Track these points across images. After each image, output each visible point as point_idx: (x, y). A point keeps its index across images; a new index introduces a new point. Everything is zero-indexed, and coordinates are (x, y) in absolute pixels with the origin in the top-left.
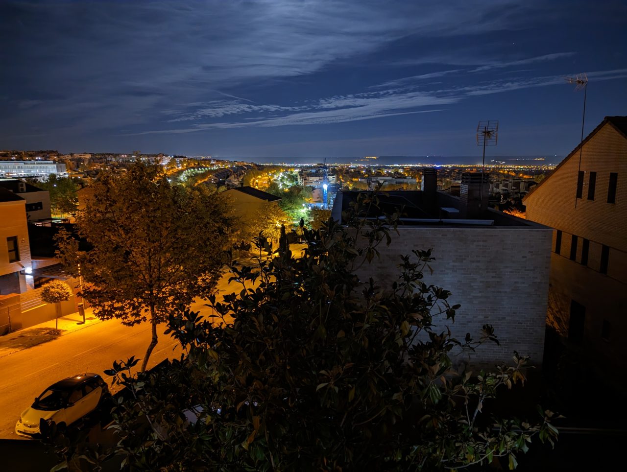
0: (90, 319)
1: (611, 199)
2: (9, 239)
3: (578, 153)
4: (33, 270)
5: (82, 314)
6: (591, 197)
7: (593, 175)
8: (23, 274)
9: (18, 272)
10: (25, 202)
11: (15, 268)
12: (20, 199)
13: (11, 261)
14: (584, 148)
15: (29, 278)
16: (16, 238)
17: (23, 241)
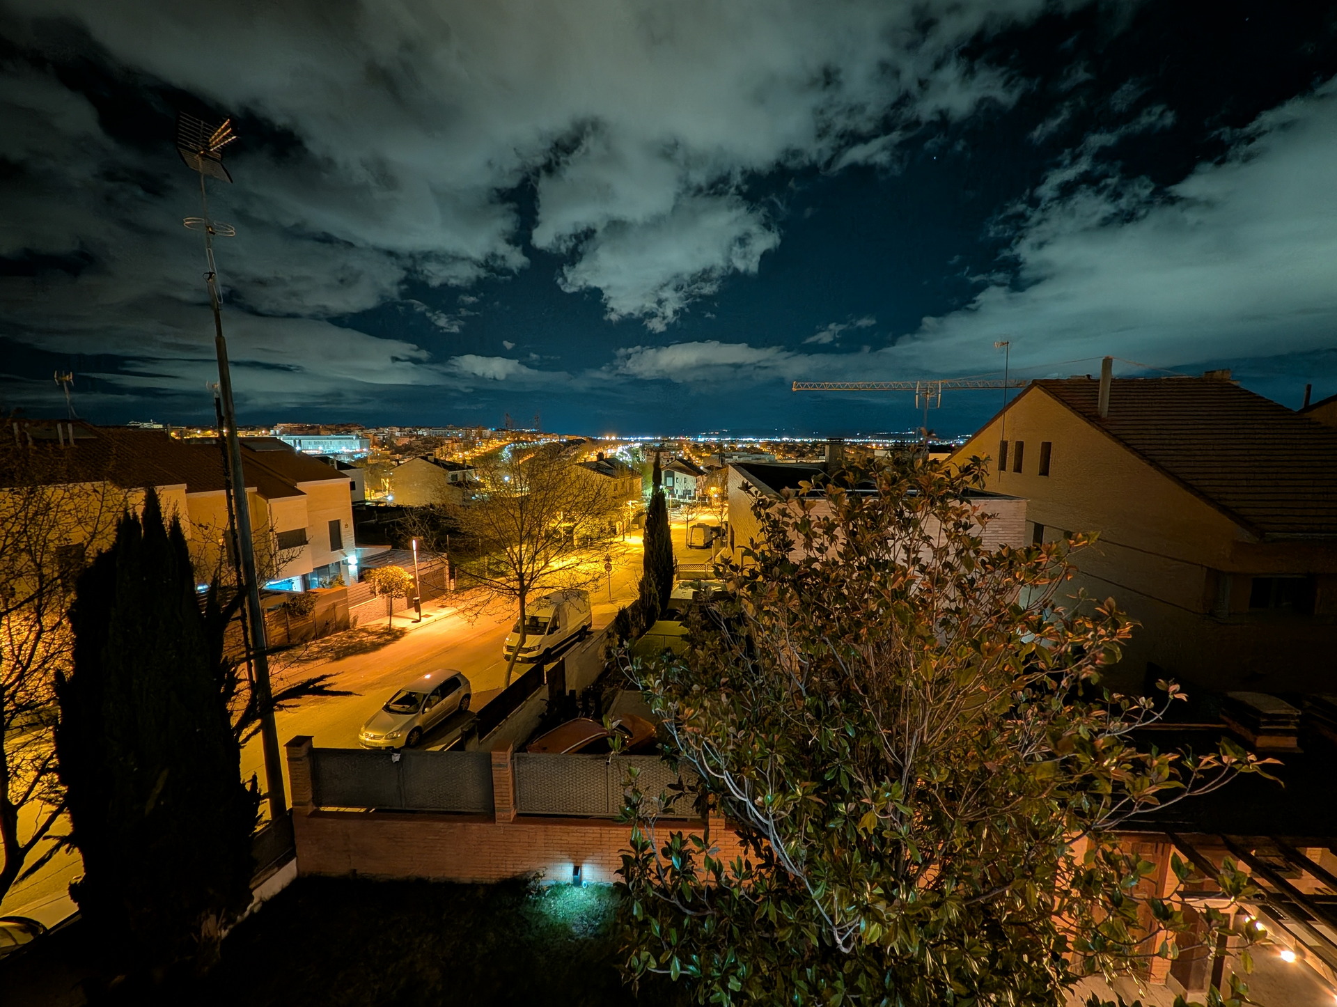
0: (427, 616)
1: (1045, 471)
2: (330, 523)
3: (999, 421)
4: (360, 560)
5: (418, 610)
6: (1018, 469)
7: (1020, 445)
8: (346, 563)
9: (338, 563)
10: (349, 480)
11: (337, 556)
12: (345, 476)
13: (332, 550)
14: (1006, 413)
15: (353, 569)
16: (338, 521)
17: (347, 526)
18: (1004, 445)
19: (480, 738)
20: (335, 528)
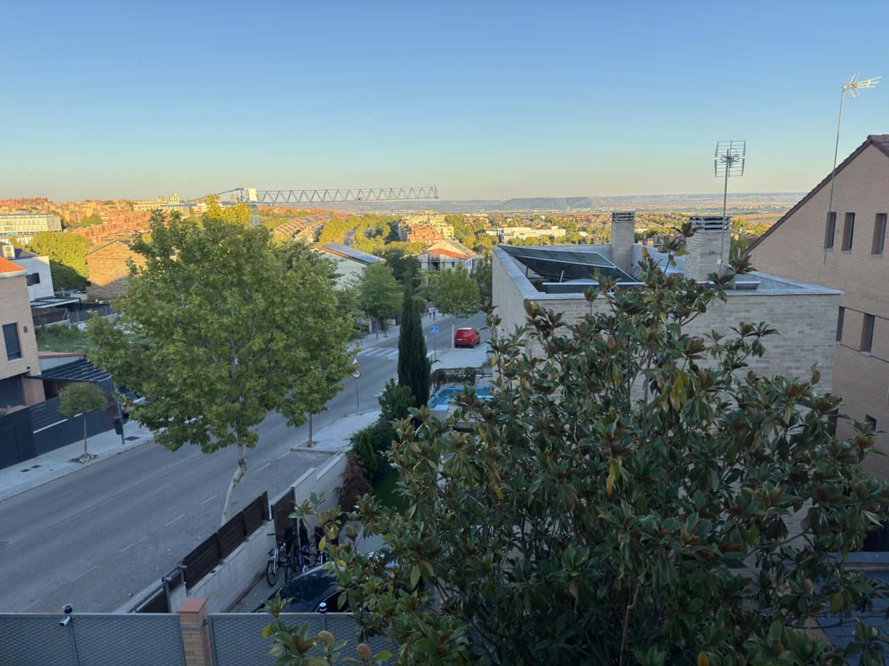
0: (131, 439)
1: (878, 249)
2: (5, 327)
3: (827, 187)
4: (43, 372)
5: (120, 431)
7: (851, 217)
8: (29, 377)
9: (20, 375)
12: (18, 269)
13: (10, 358)
14: (836, 178)
16: (15, 325)
17: (26, 330)
18: (832, 216)
19: (189, 587)
20: (11, 331)
